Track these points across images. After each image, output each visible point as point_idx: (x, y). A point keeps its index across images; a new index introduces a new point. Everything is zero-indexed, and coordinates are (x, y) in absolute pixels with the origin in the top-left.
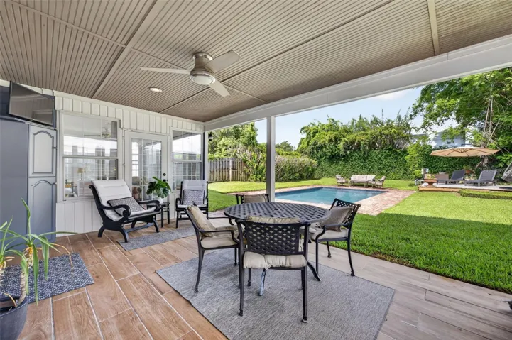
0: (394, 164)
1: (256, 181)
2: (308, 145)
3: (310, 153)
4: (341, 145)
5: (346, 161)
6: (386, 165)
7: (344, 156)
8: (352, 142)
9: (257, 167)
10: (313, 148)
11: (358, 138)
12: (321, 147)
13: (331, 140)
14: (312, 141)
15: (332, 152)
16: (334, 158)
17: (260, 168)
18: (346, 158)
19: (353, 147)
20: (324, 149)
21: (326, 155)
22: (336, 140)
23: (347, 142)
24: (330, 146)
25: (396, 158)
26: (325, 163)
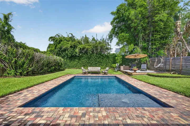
0: (102, 61)
1: (15, 75)
2: (55, 48)
3: (57, 53)
4: (77, 50)
5: (79, 59)
6: (98, 62)
7: (78, 57)
8: (83, 49)
9: (16, 62)
10: (59, 51)
11: (87, 47)
12: (65, 50)
13: (71, 47)
14: (59, 46)
15: (72, 54)
16: (72, 57)
17: (20, 62)
18: (79, 58)
19: (84, 51)
20: (67, 52)
21: (68, 55)
22: (74, 47)
23: (80, 48)
24: (70, 50)
25: (103, 59)
26: (67, 60)
